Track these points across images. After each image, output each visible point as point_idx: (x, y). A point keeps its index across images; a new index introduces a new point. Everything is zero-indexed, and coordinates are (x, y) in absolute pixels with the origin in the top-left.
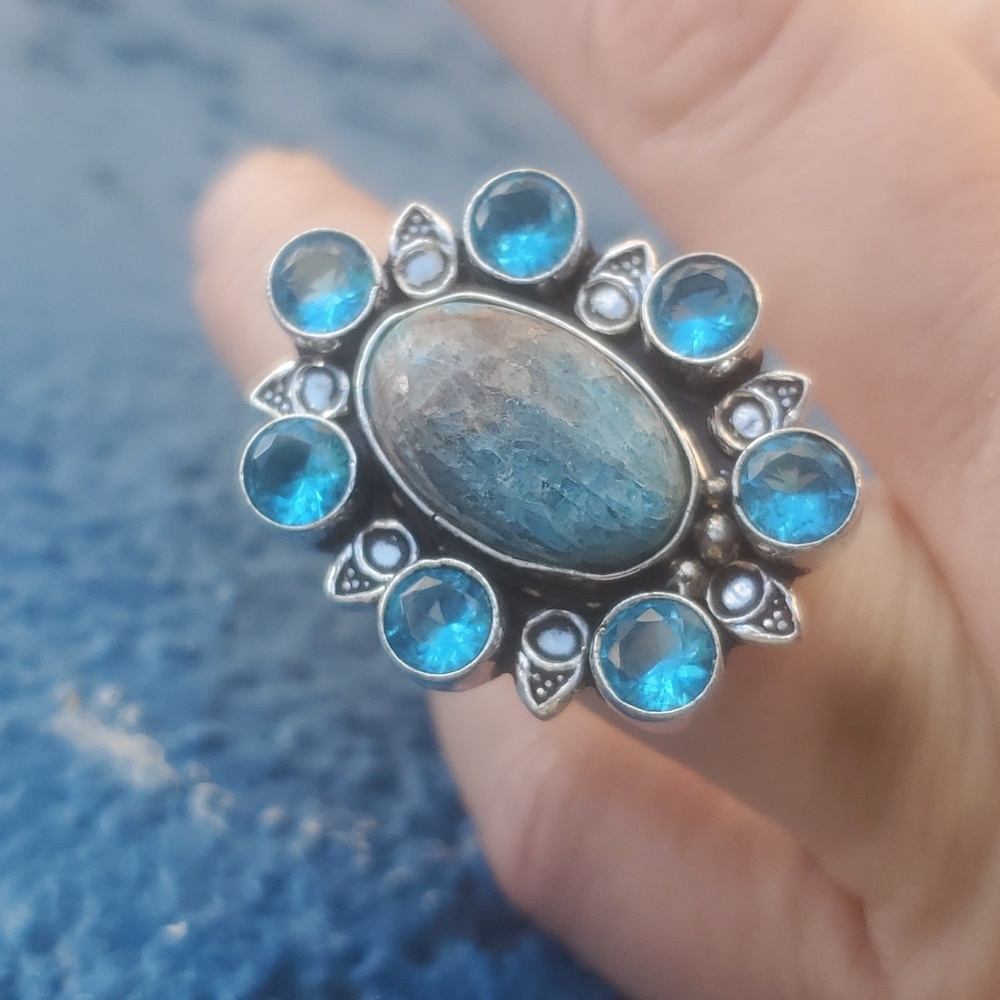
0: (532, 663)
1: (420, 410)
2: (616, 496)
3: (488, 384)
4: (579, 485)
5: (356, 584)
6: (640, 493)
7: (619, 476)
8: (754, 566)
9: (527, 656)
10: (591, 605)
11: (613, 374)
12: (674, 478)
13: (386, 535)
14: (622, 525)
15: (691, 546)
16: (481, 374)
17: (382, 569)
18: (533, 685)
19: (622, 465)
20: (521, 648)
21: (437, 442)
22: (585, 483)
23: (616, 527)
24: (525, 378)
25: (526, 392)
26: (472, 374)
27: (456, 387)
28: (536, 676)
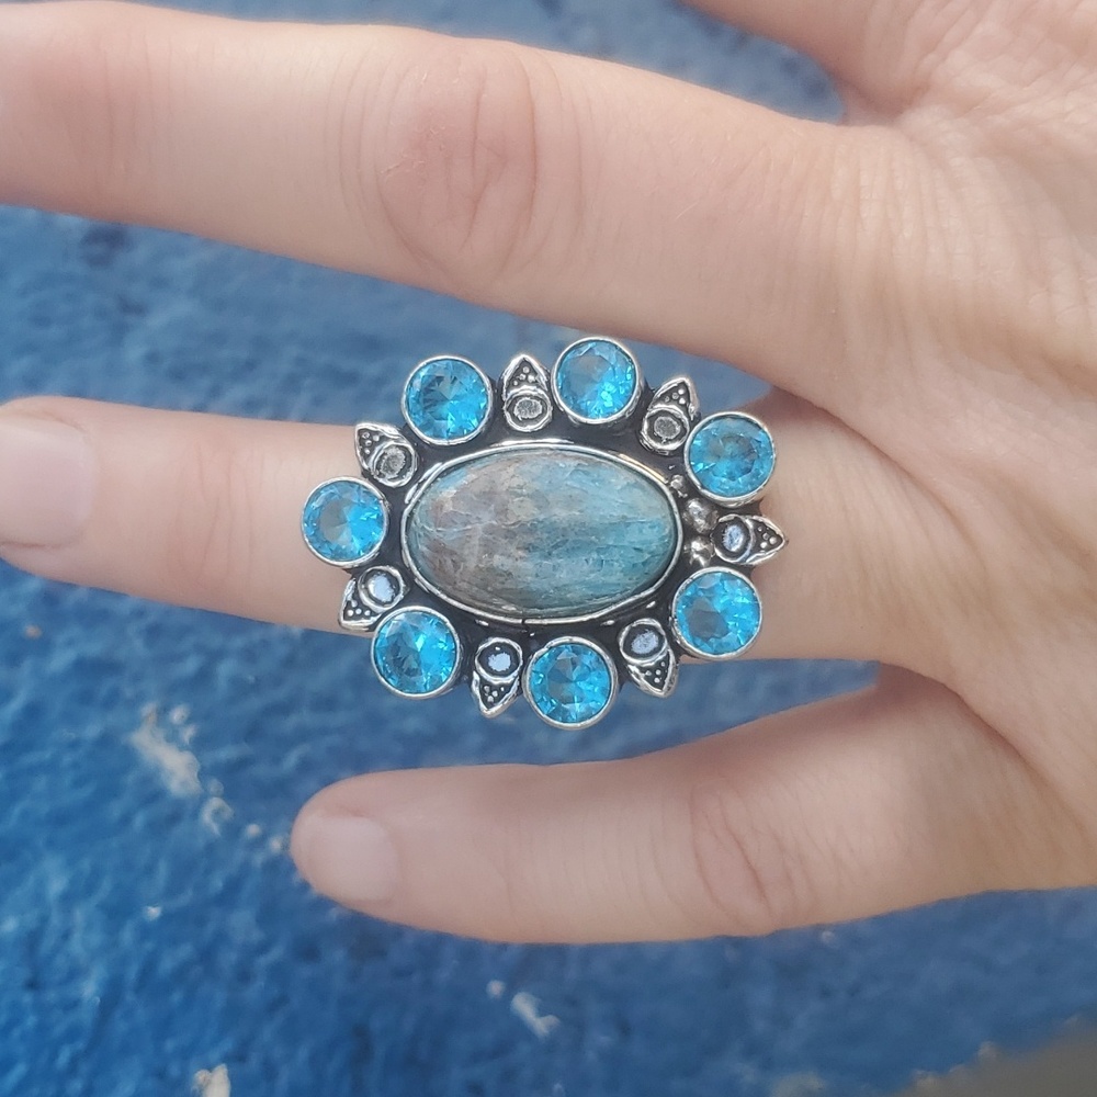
0: (640, 668)
1: (477, 566)
2: (633, 537)
3: (509, 523)
4: (609, 546)
5: (495, 694)
6: (647, 526)
7: (628, 525)
8: (732, 516)
9: (634, 665)
10: (649, 606)
11: (577, 462)
12: (657, 501)
13: (491, 650)
14: (650, 553)
15: (690, 533)
16: (501, 520)
17: (505, 674)
18: (650, 680)
19: (624, 517)
20: (627, 662)
21: (502, 579)
22: (611, 543)
23: (647, 556)
24: (529, 504)
25: (536, 511)
26: (494, 522)
27: (490, 537)
28: (648, 673)
